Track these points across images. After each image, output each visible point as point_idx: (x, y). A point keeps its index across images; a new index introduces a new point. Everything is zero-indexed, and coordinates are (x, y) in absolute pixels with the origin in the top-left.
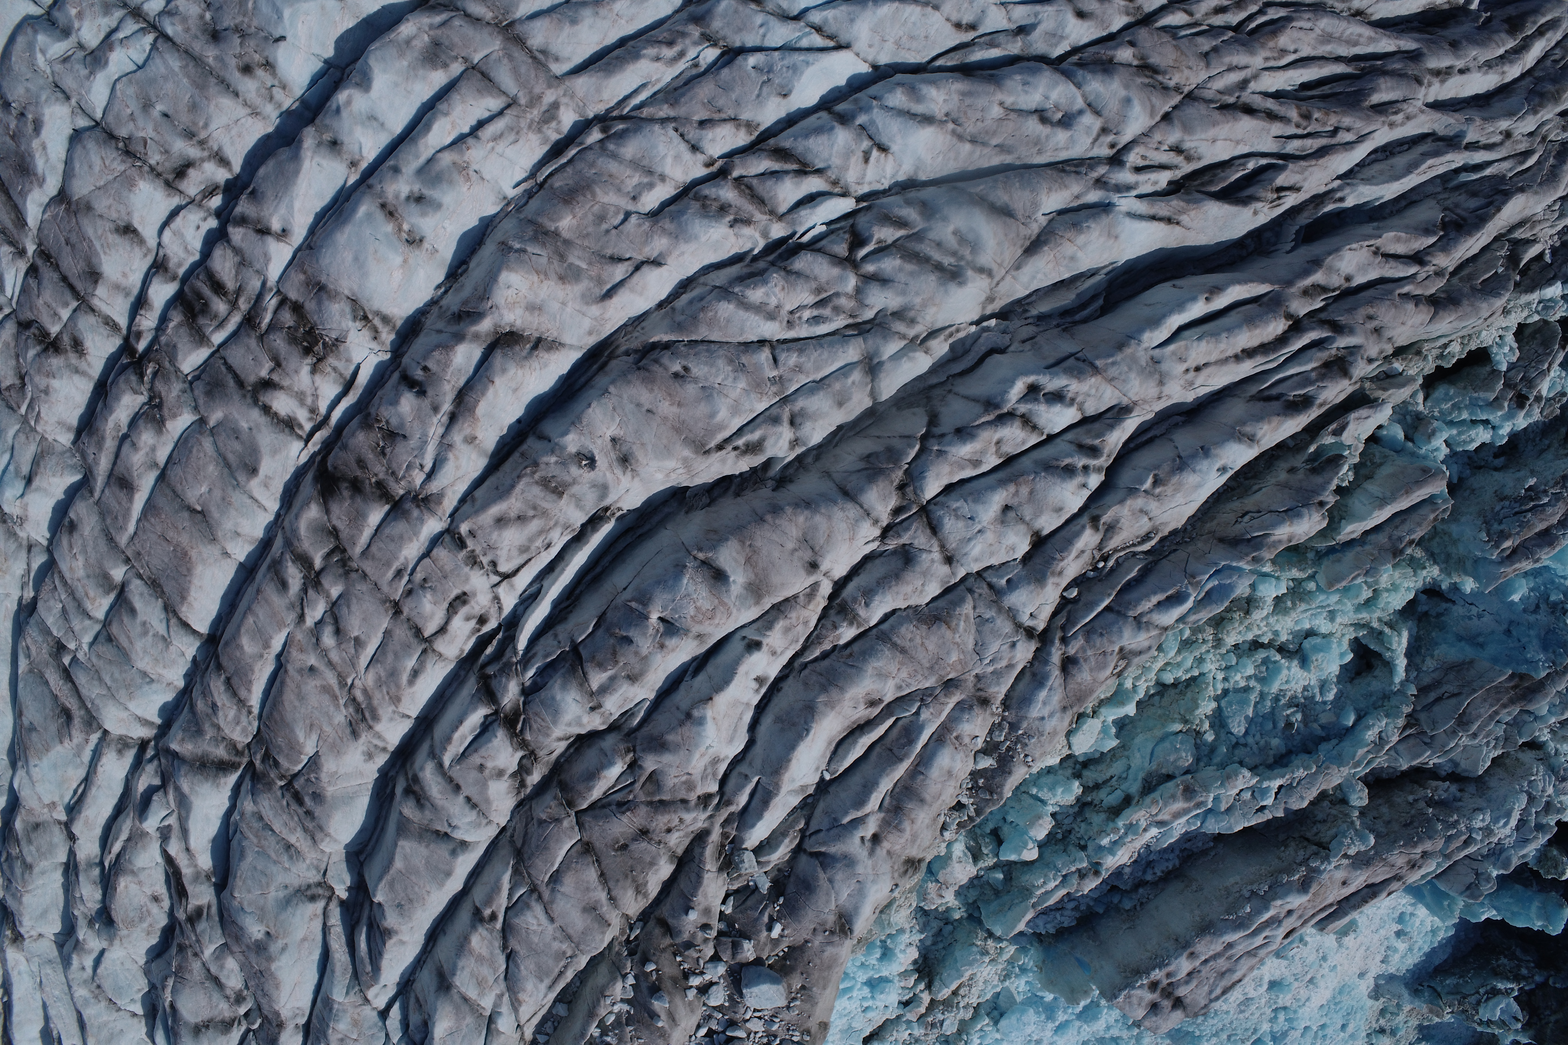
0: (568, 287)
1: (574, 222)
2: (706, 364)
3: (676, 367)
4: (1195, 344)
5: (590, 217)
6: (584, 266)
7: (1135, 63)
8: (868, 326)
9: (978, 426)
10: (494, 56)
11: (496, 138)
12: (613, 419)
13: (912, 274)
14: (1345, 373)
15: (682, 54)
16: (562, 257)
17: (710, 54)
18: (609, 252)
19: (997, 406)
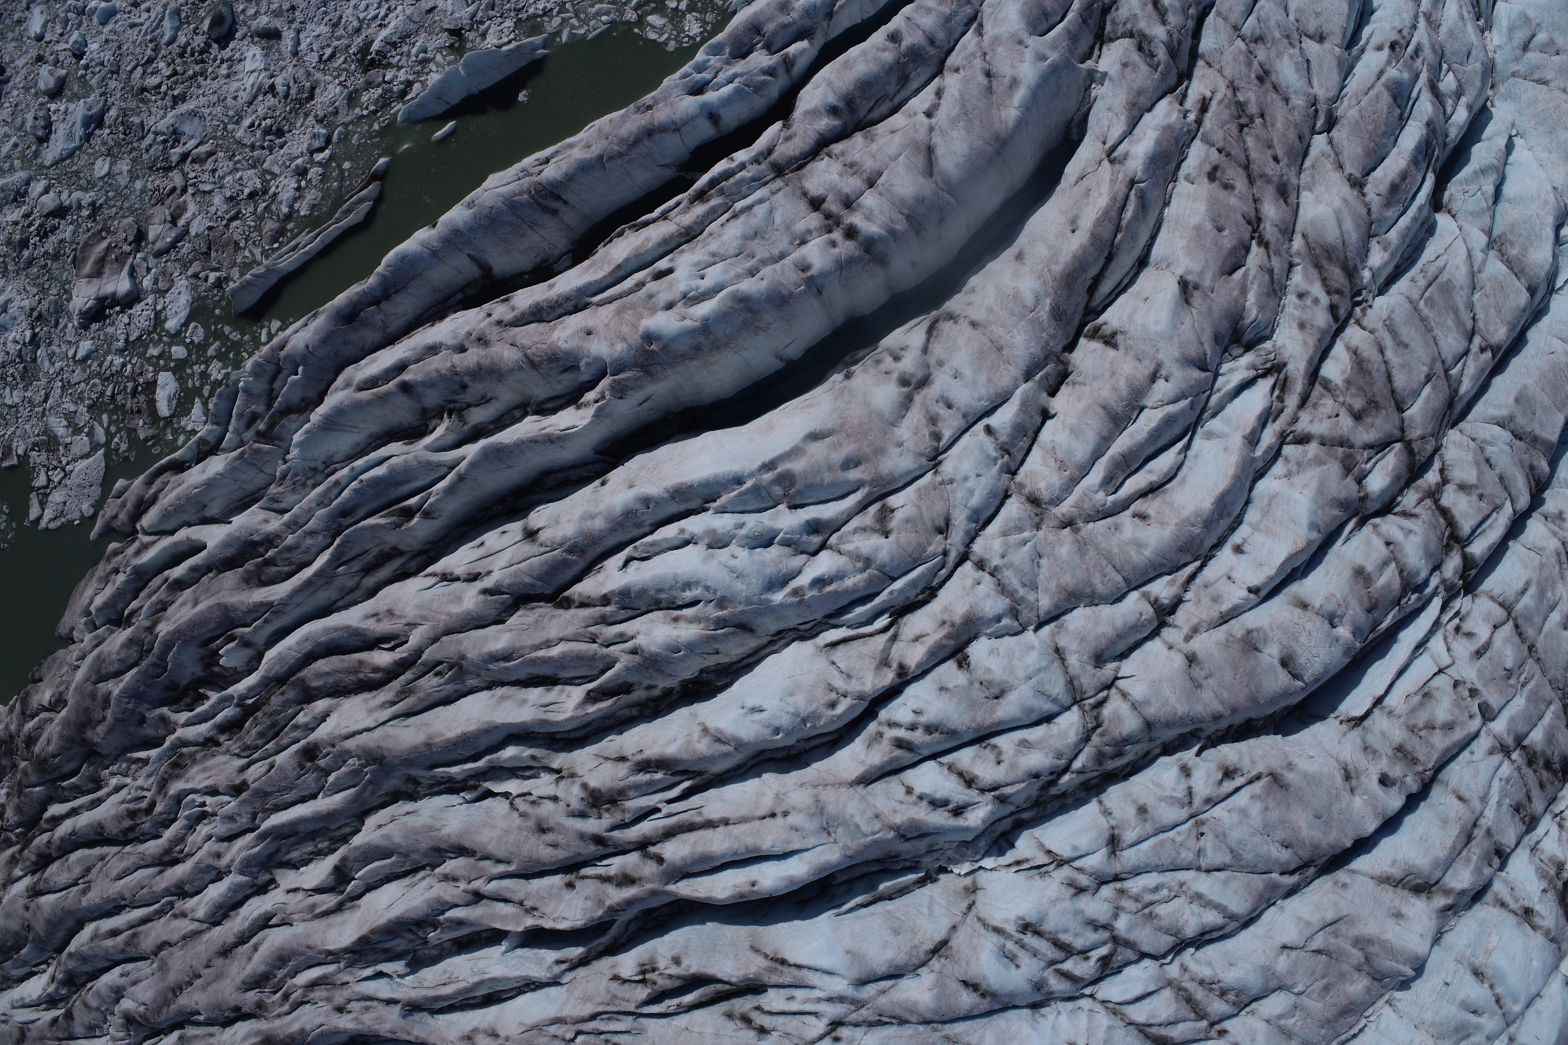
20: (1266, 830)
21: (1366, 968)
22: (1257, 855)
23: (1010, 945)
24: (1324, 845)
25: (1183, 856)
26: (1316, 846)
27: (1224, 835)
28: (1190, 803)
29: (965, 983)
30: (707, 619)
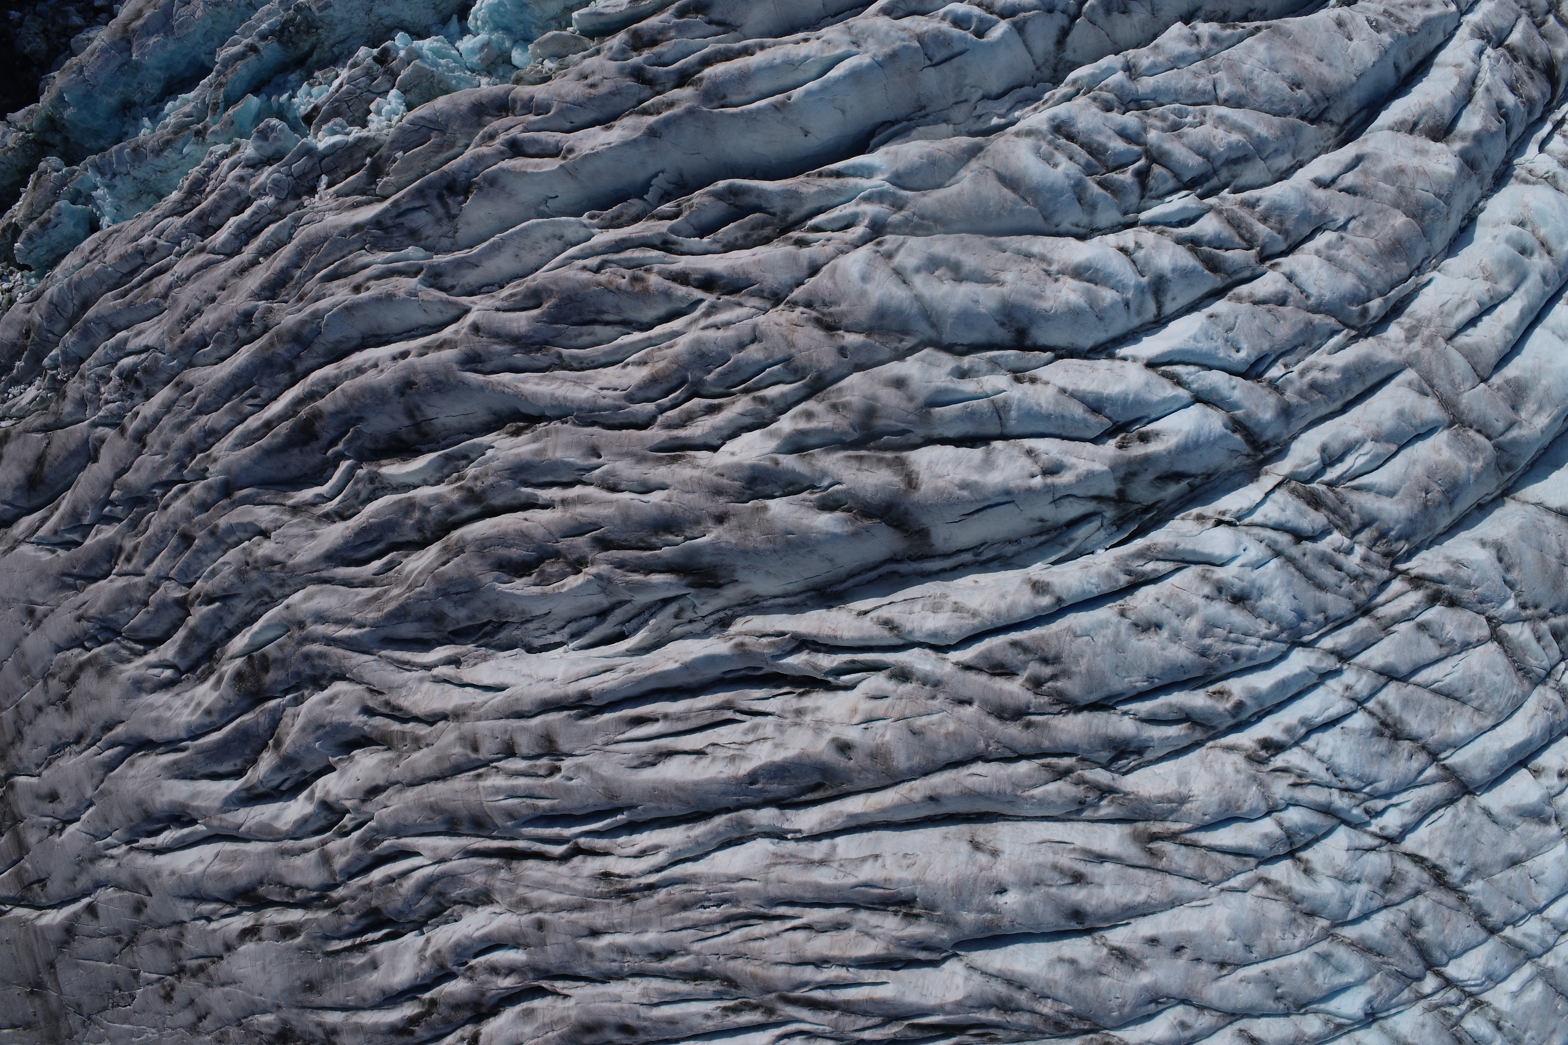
0: (1395, 164)
1: (1392, 222)
2: (1276, 89)
3: (1300, 93)
4: (813, 53)
5: (1377, 227)
6: (1382, 184)
7: (841, 332)
8: (1132, 105)
9: (1035, 8)
10: (1468, 385)
11: (1463, 303)
12: (1354, 51)
13: (1100, 132)
14: (636, 35)
15: (1302, 374)
16: (1401, 191)
17: (1275, 372)
18: (1358, 198)
19: (1015, 24)
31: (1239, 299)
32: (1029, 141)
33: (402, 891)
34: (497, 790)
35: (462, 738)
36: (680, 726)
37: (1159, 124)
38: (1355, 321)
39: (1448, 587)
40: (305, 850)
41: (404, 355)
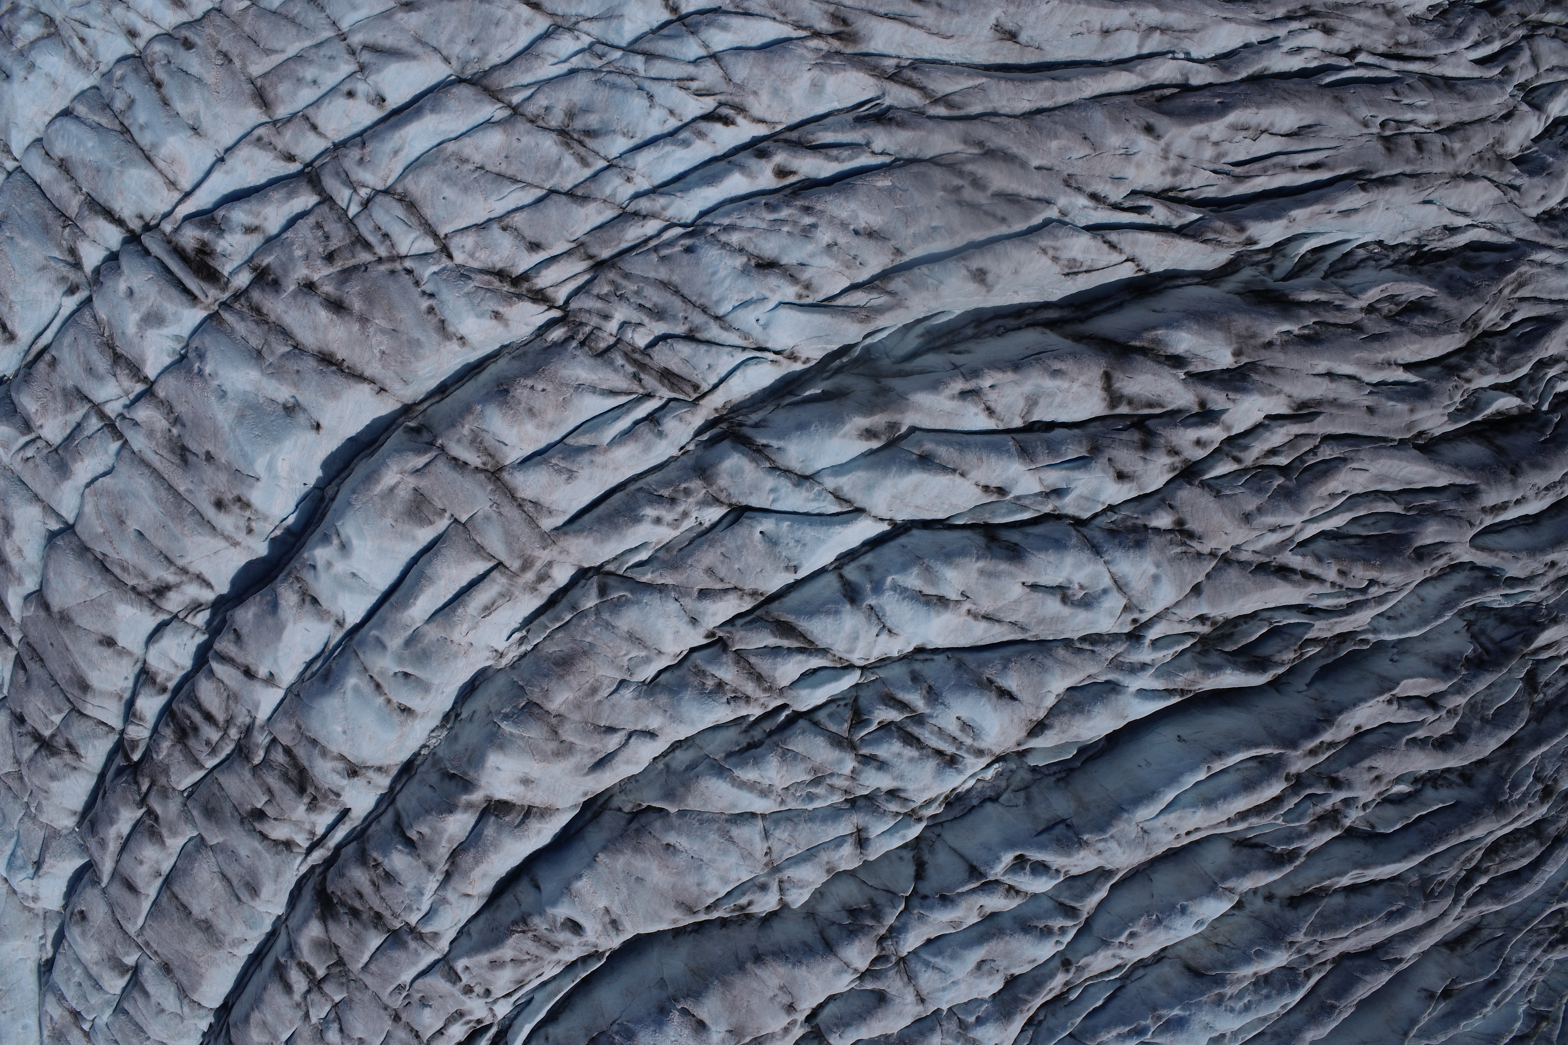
1: (569, 695)
2: (697, 836)
3: (667, 840)
5: (584, 689)
6: (576, 741)
8: (865, 801)
9: (960, 895)
10: (482, 514)
12: (602, 895)
13: (909, 761)
15: (685, 515)
16: (555, 734)
17: (716, 513)
18: (601, 723)
19: (982, 875)
20: (698, 864)
21: (554, 721)
22: (703, 838)
23: (968, 741)
24: (629, 853)
25: (786, 834)
26: (638, 849)
27: (743, 858)
28: (781, 882)
29: (1012, 697)
30: (1232, 983)
31: (754, 594)
32: (983, 745)
33: (1478, 31)
34: (1423, 108)
35: (1454, 156)
36: (1282, 158)
37: (837, 782)
38: (611, 581)
39: (506, 288)
40: (1551, 70)
41: (1518, 502)
